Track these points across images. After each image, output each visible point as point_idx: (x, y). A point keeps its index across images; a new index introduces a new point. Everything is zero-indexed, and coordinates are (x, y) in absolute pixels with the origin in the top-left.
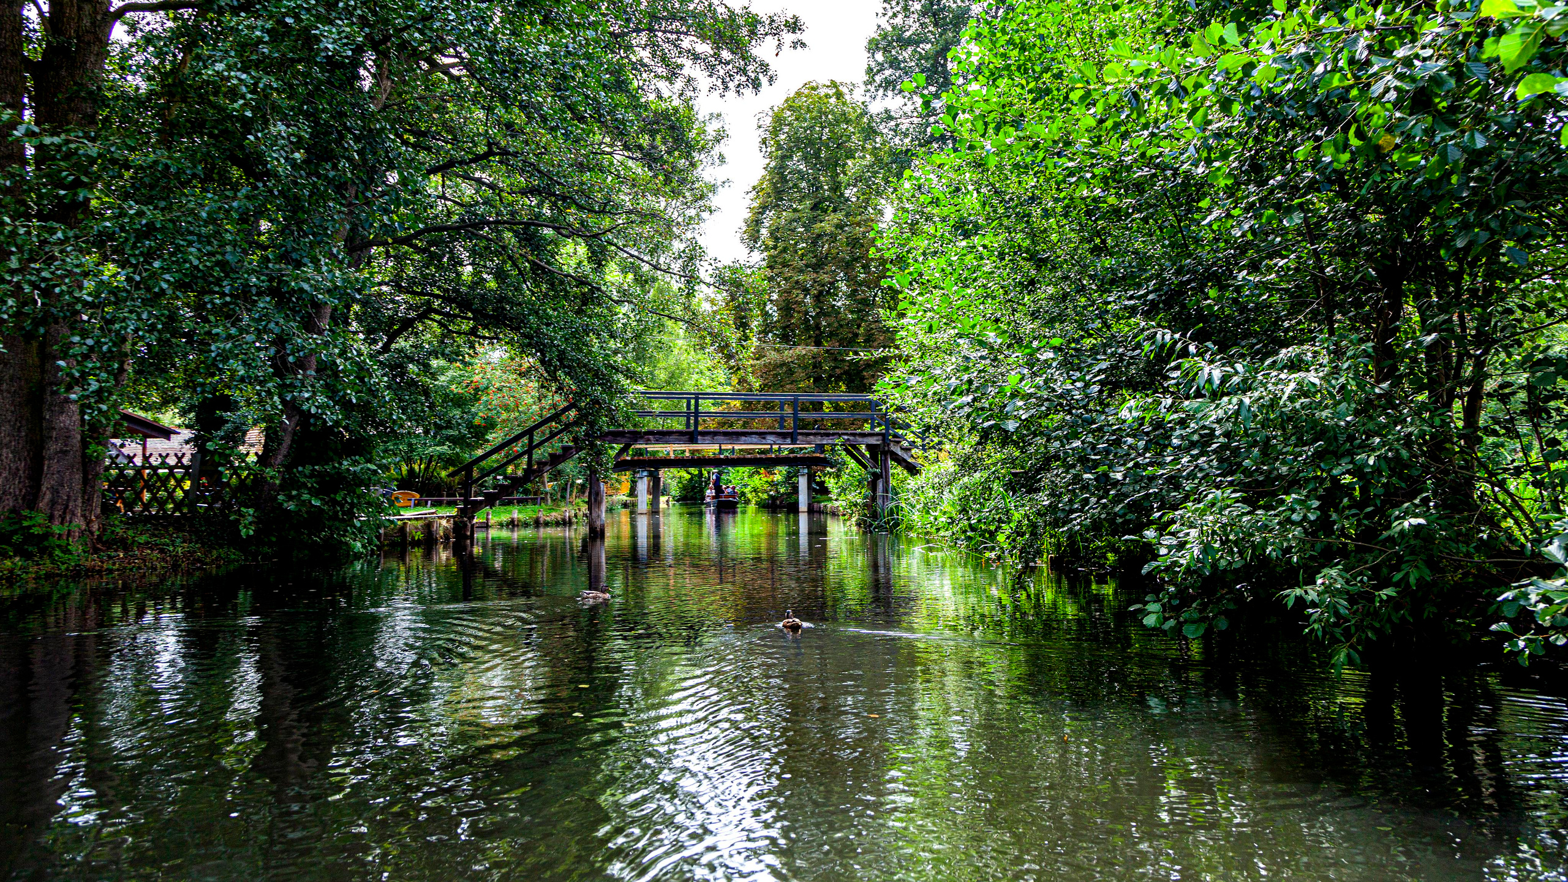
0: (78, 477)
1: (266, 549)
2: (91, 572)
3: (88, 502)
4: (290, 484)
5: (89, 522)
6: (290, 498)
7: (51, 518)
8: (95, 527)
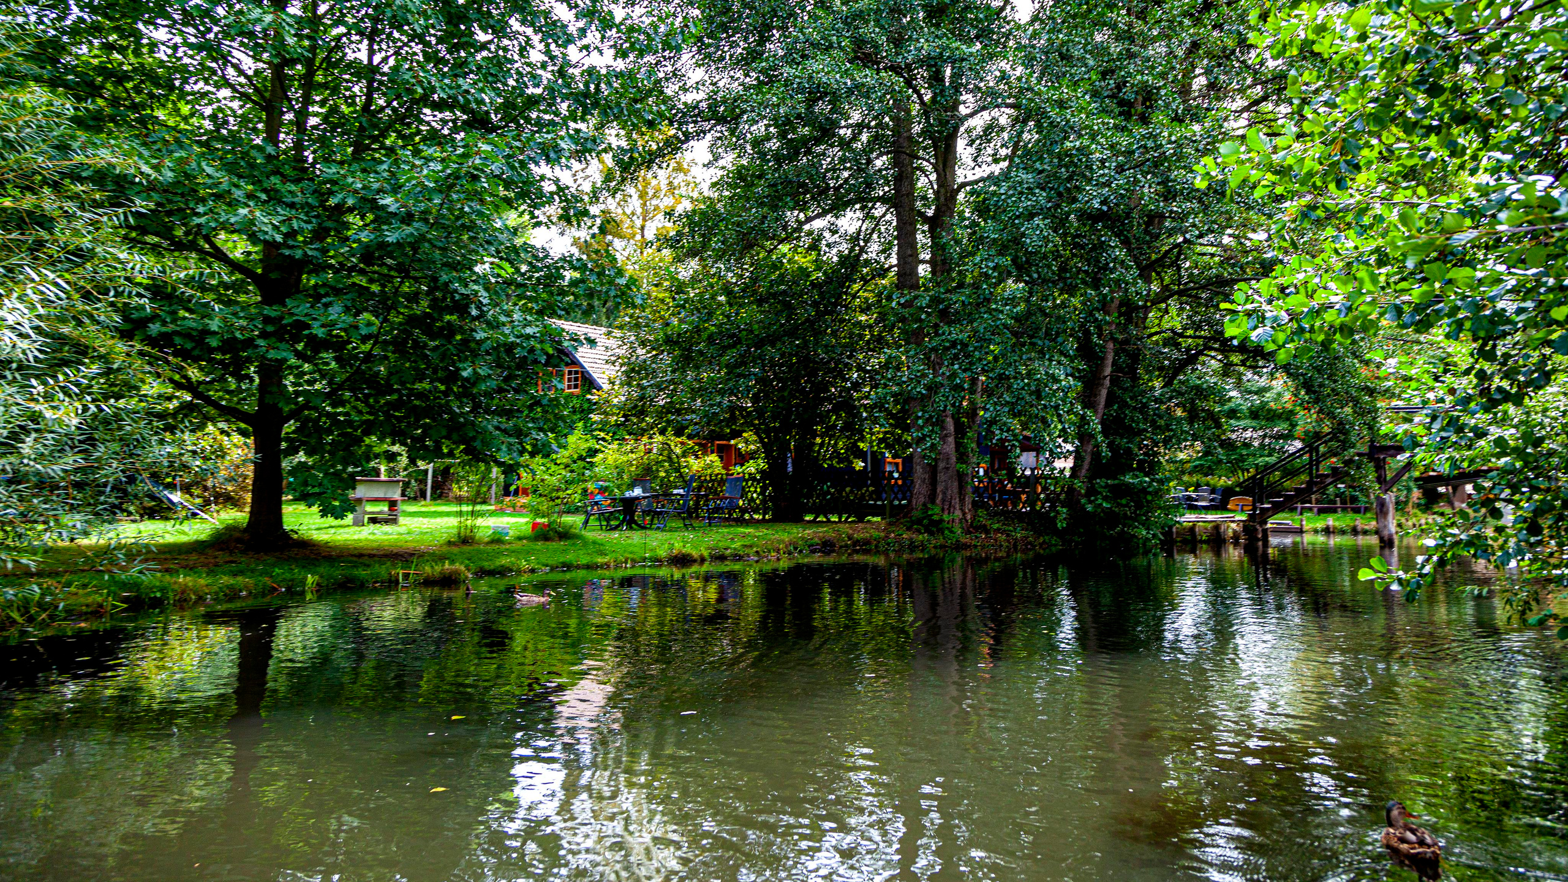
0: (956, 484)
1: (1076, 538)
2: (966, 546)
3: (962, 501)
4: (1091, 492)
5: (964, 514)
6: (1090, 502)
7: (943, 510)
8: (969, 517)
